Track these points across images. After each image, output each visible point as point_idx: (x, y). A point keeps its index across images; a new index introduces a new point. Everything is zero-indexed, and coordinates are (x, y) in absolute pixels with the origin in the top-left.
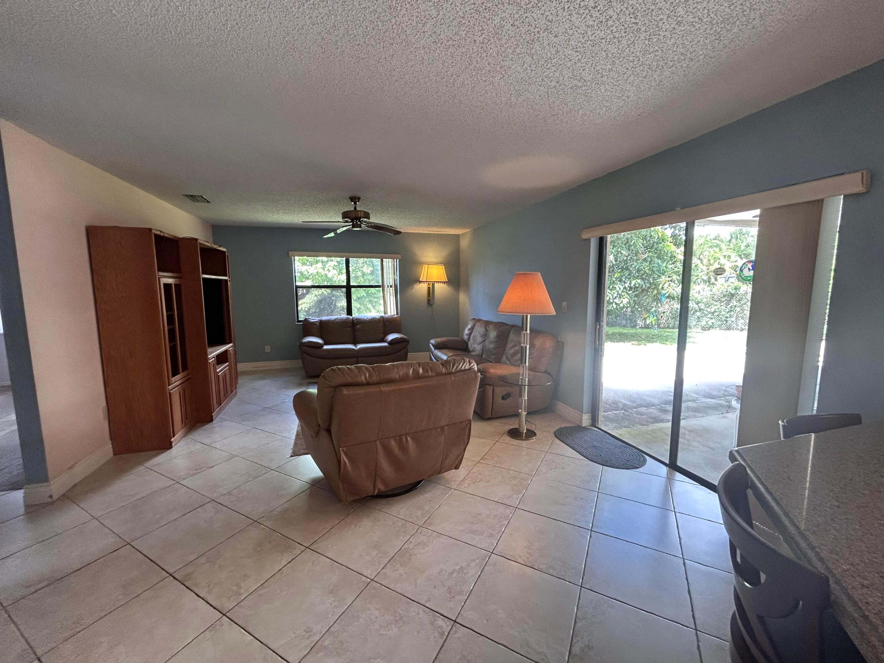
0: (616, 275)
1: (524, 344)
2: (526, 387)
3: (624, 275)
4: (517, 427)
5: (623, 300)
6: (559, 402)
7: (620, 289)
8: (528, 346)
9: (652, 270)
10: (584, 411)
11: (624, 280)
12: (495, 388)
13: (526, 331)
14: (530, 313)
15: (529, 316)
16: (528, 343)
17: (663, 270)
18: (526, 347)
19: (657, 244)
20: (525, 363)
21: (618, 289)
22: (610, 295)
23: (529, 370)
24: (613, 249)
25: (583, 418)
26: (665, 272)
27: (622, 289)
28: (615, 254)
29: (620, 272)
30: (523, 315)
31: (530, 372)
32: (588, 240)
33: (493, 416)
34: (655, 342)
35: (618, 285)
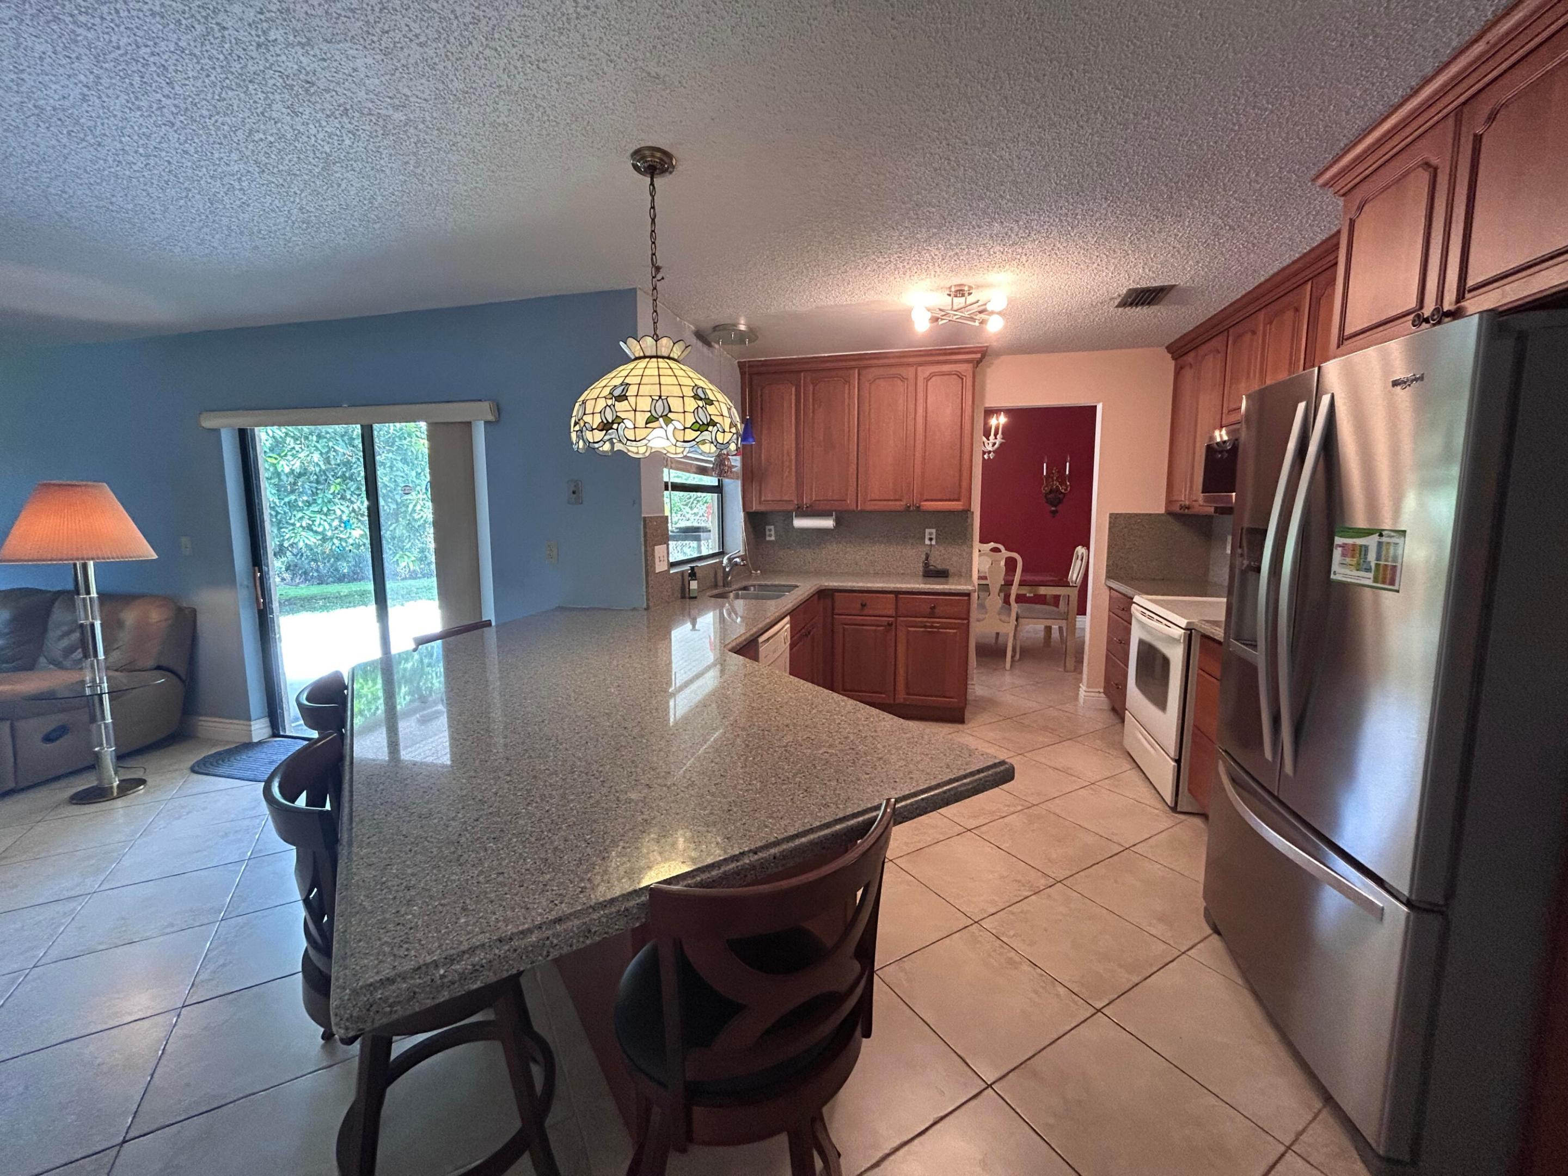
0: (332, 489)
1: (87, 618)
2: (106, 698)
3: (349, 489)
4: (95, 784)
5: (353, 532)
6: (201, 718)
7: (343, 512)
8: (98, 624)
9: (395, 481)
10: (253, 715)
11: (349, 497)
12: (18, 724)
13: (88, 592)
14: (93, 559)
15: (91, 565)
16: (97, 613)
17: (413, 481)
18: (92, 625)
19: (400, 439)
20: (96, 655)
21: (338, 513)
22: (326, 524)
23: (107, 668)
24: (318, 442)
25: (253, 728)
26: (416, 486)
27: (347, 512)
28: (324, 451)
29: (339, 484)
30: (75, 565)
31: (111, 673)
32: (216, 431)
33: (22, 785)
34: (420, 598)
35: (339, 506)
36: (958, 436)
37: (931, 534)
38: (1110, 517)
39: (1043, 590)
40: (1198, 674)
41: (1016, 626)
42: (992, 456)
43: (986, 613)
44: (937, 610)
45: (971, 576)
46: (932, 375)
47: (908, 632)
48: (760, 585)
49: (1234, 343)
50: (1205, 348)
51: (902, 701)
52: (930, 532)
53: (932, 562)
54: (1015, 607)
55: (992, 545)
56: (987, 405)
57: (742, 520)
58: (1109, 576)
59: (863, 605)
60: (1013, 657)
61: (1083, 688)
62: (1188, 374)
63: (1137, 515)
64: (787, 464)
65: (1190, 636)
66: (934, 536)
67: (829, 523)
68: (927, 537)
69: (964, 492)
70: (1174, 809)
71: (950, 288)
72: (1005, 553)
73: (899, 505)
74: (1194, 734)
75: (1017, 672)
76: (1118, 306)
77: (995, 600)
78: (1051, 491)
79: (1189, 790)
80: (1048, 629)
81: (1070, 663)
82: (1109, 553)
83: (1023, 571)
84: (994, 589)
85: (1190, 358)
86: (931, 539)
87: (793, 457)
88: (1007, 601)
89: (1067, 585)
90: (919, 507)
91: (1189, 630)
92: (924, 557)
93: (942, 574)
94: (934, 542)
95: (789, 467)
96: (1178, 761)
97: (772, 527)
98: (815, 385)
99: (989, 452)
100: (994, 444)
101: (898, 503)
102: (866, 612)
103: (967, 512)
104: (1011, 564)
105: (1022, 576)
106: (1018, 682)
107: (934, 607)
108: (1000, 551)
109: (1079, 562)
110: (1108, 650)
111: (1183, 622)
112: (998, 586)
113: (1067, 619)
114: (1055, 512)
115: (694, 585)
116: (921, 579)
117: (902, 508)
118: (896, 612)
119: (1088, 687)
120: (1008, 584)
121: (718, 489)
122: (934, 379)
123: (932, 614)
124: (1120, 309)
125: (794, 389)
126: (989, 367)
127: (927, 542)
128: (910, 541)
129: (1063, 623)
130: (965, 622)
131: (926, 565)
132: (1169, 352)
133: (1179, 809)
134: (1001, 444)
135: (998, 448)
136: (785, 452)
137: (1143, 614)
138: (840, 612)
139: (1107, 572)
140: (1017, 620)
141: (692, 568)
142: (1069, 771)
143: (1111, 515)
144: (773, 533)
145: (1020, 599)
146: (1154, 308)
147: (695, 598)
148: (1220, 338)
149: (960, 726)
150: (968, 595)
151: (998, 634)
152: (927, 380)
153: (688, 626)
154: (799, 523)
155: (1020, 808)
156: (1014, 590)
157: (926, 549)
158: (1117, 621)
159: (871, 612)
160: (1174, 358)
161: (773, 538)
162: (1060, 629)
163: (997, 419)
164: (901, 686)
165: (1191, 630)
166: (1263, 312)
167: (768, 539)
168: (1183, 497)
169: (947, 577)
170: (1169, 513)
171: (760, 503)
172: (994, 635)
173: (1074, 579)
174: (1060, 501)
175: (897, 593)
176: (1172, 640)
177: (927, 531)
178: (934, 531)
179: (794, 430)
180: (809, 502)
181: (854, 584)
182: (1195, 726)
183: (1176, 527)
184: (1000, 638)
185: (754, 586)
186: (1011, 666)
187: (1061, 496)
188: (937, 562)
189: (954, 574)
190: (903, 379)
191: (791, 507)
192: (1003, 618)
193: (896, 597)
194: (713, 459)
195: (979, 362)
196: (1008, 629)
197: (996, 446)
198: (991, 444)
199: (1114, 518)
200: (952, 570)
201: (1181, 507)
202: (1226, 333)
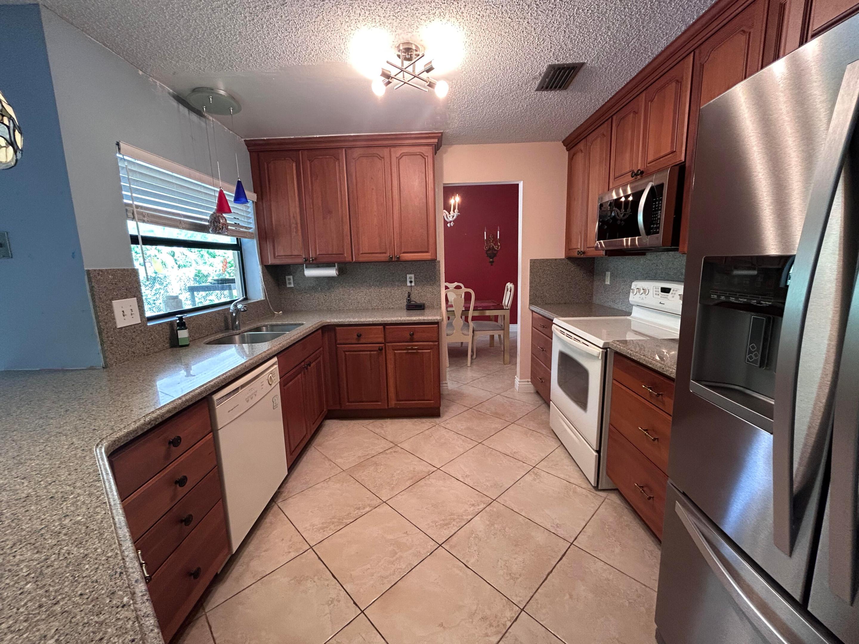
36: (425, 203)
37: (410, 278)
38: (531, 262)
39: (488, 313)
40: (613, 383)
41: (473, 337)
42: (452, 224)
43: (454, 329)
44: (415, 336)
45: (440, 308)
46: (402, 155)
47: (395, 353)
48: (272, 326)
49: (618, 126)
50: (590, 138)
51: (393, 406)
52: (410, 277)
53: (412, 299)
54: (471, 324)
55: (456, 284)
56: (445, 182)
57: (260, 272)
58: (531, 303)
59: (359, 336)
60: (472, 356)
61: (517, 380)
62: (580, 158)
63: (547, 260)
64: (293, 226)
65: (606, 353)
66: (413, 280)
67: (332, 272)
68: (408, 280)
69: (431, 247)
70: (596, 488)
71: (399, 47)
72: (464, 290)
73: (383, 257)
74: (610, 430)
75: (474, 367)
76: (536, 90)
77: (458, 321)
78: (490, 249)
79: (607, 473)
80: (492, 337)
81: (507, 357)
82: (531, 287)
83: (476, 300)
84: (458, 313)
85: (581, 146)
86: (411, 282)
87: (299, 221)
88: (466, 320)
89: (502, 308)
90: (399, 258)
91: (606, 348)
92: (407, 295)
93: (420, 307)
94: (413, 284)
95: (296, 228)
96: (598, 452)
97: (291, 277)
98: (311, 161)
99: (450, 222)
100: (453, 216)
101: (384, 255)
102: (362, 341)
103: (434, 261)
104: (468, 296)
105: (475, 303)
106: (476, 375)
107: (413, 334)
108: (460, 288)
109: (509, 293)
110: (532, 353)
111: (601, 343)
112: (461, 312)
113: (503, 330)
114: (493, 262)
115: (183, 334)
116: (405, 312)
117: (387, 259)
118: (385, 339)
119: (521, 379)
120: (467, 309)
121: (237, 247)
122: (404, 158)
123: (412, 340)
124: (539, 93)
125: (294, 165)
126: (445, 153)
127: (409, 284)
128: (397, 283)
129: (501, 333)
130: (437, 343)
131: (409, 301)
132: (564, 145)
133: (599, 488)
134: (458, 216)
135: (455, 220)
136: (292, 216)
137: (563, 333)
138: (341, 342)
139: (530, 300)
140: (473, 332)
141: (181, 319)
142: (516, 456)
143: (531, 260)
144: (292, 281)
145: (474, 318)
146: (563, 93)
147: (187, 346)
148: (605, 125)
149: (437, 420)
150: (437, 323)
151: (462, 343)
152: (399, 159)
153: (183, 373)
154: (310, 273)
155: (482, 506)
156: (471, 313)
157: (409, 290)
158: (539, 334)
159: (364, 341)
160: (568, 150)
161: (292, 286)
162: (500, 336)
163: (454, 199)
164: (392, 395)
165: (606, 349)
166: (644, 94)
167: (288, 286)
168: (578, 245)
169: (424, 309)
170: (569, 258)
171: (275, 257)
172: (460, 344)
173: (506, 304)
174: (495, 255)
175: (385, 325)
176: (590, 356)
177: (408, 276)
178: (413, 276)
179: (297, 199)
180: (314, 256)
181: (352, 320)
182: (611, 424)
183: (572, 267)
184: (463, 345)
185: (266, 326)
186: (471, 363)
187: (495, 252)
188: (416, 299)
189: (429, 307)
190: (382, 158)
191: (300, 261)
192: (465, 332)
193: (384, 328)
194: (208, 218)
195: (437, 148)
196: (468, 339)
197: (455, 217)
198: (452, 216)
199: (534, 263)
200: (427, 304)
201: (579, 253)
202: (610, 119)
